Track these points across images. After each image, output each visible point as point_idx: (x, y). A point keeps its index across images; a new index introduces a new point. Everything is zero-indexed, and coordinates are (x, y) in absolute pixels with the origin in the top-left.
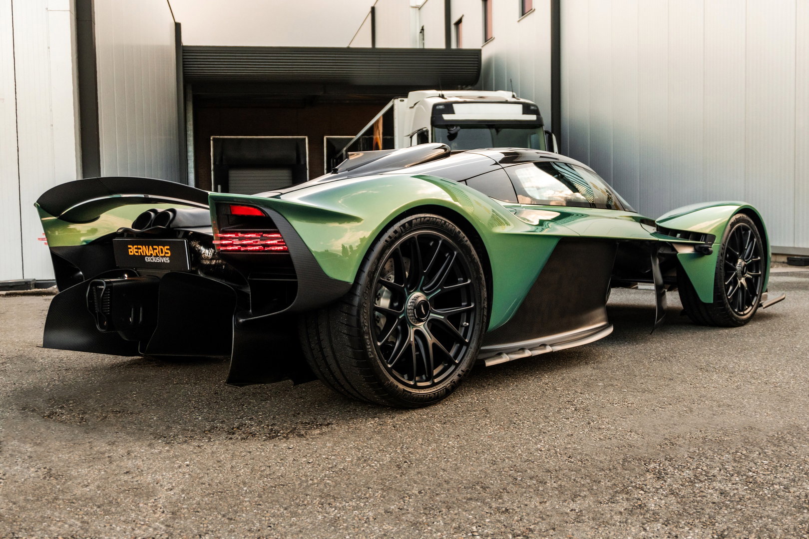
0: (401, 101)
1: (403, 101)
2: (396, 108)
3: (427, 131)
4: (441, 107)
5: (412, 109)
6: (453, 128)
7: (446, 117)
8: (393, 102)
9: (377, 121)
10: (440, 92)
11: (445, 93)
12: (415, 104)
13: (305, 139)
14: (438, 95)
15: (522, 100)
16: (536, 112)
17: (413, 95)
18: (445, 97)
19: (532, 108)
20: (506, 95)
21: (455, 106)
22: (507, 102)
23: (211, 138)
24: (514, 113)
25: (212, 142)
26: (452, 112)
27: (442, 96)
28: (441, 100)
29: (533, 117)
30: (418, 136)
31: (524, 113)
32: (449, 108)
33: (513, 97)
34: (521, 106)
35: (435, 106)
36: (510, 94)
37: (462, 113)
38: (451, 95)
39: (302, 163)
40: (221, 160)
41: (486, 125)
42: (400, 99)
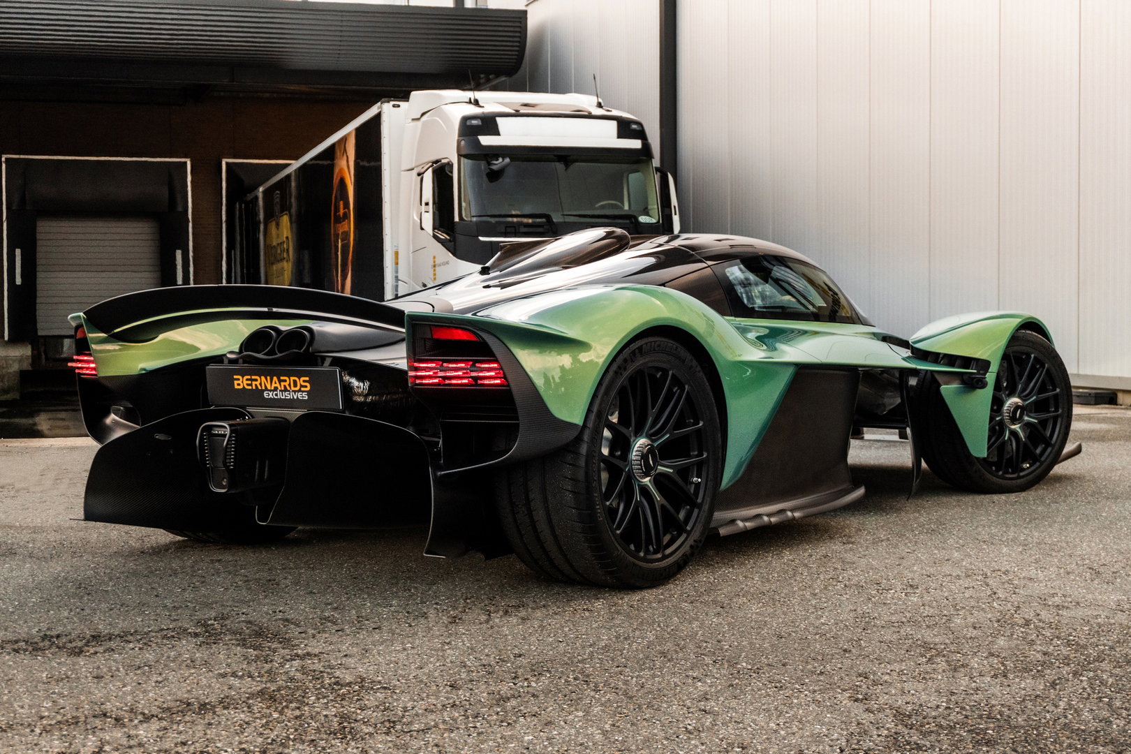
0: (394, 106)
1: (399, 106)
2: (384, 118)
3: (450, 165)
4: (474, 122)
5: (419, 124)
6: (497, 160)
7: (486, 140)
8: (381, 107)
9: (344, 140)
10: (470, 95)
11: (480, 95)
12: (423, 114)
13: (186, 163)
14: (468, 101)
15: (615, 113)
16: (641, 134)
17: (420, 98)
18: (481, 104)
19: (634, 126)
20: (586, 102)
21: (499, 120)
22: (590, 116)
23: (3, 159)
24: (603, 135)
25: (4, 166)
26: (495, 131)
27: (476, 103)
28: (473, 110)
29: (636, 144)
30: (434, 172)
31: (620, 135)
32: (489, 124)
33: (600, 105)
34: (614, 124)
35: (465, 119)
36: (594, 100)
37: (513, 133)
38: (492, 101)
39: (180, 209)
40: (23, 200)
41: (555, 156)
42: (392, 103)
